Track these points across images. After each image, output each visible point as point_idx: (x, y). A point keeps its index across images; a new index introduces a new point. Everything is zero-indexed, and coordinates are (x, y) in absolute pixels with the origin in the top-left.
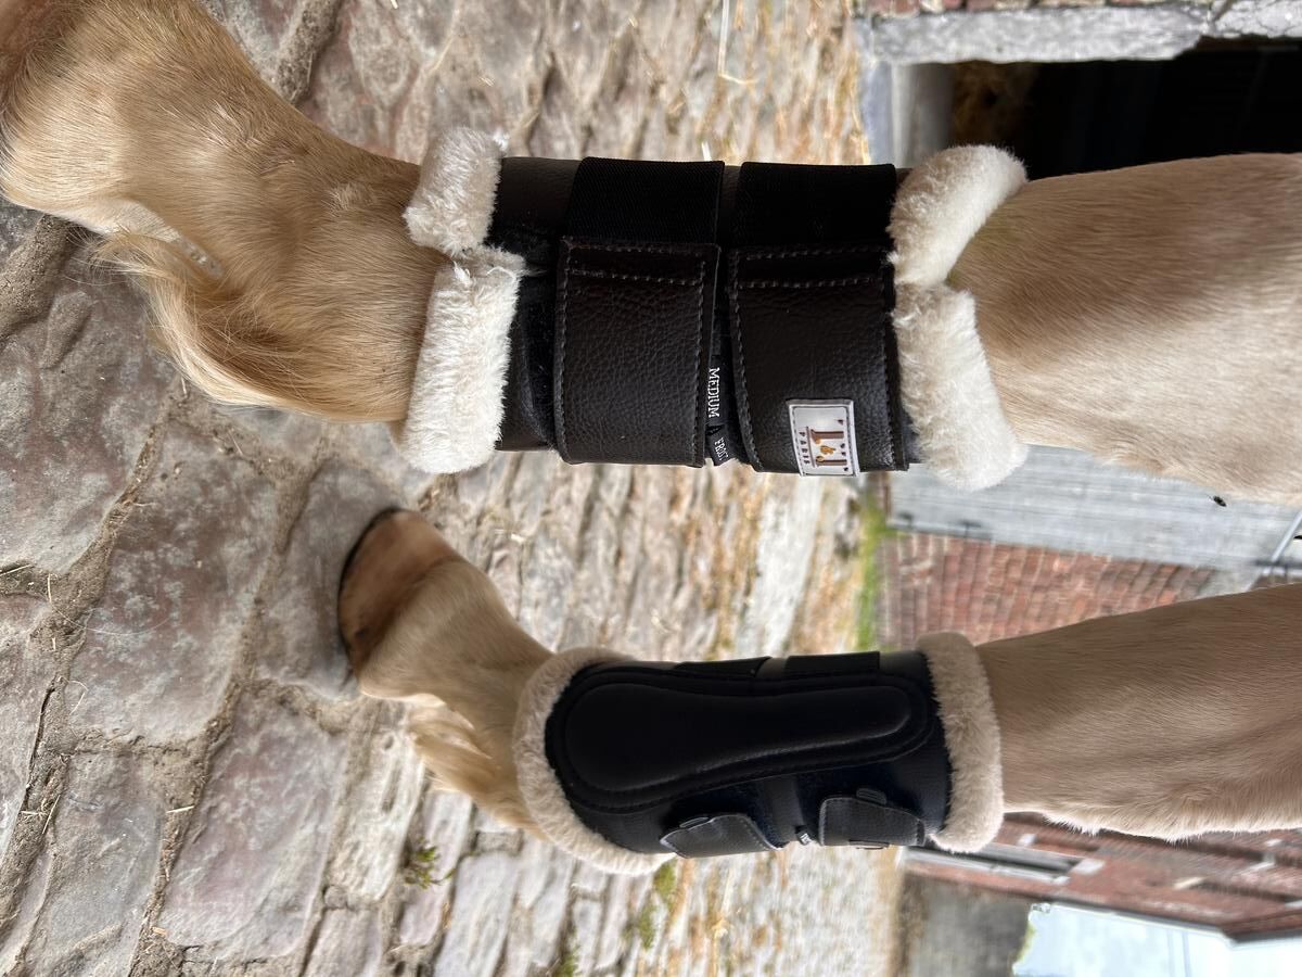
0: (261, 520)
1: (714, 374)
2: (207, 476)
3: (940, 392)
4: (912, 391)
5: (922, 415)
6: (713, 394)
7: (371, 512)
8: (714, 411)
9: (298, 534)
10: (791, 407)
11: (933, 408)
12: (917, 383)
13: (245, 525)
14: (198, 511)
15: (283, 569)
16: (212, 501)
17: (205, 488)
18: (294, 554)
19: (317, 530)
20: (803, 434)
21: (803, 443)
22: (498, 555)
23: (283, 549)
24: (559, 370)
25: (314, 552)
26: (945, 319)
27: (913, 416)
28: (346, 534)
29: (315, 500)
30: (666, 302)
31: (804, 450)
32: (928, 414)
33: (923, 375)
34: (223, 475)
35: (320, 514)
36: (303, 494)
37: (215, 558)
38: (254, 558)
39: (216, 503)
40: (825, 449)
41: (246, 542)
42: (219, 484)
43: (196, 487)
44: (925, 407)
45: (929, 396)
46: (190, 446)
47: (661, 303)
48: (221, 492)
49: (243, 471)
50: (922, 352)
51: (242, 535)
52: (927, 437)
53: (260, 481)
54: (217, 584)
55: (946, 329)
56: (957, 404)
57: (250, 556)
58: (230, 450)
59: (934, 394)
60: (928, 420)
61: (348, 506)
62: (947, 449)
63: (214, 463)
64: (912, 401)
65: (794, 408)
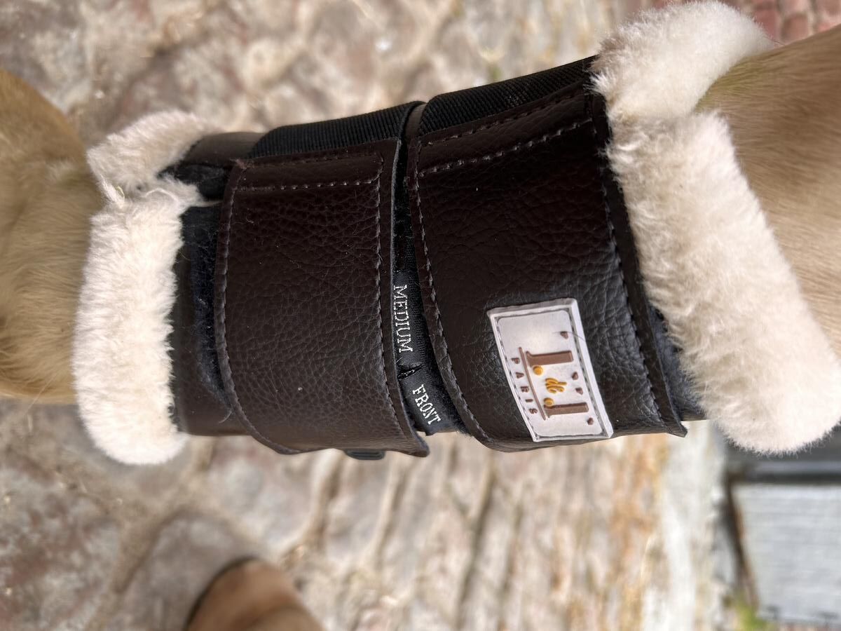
0: (98, 557)
1: (400, 292)
2: (40, 507)
3: (698, 258)
4: (656, 266)
5: (678, 304)
6: (403, 322)
7: (223, 560)
8: (406, 344)
9: (140, 575)
10: (493, 316)
11: (694, 289)
12: (663, 251)
13: (76, 558)
14: (22, 541)
15: (118, 607)
16: (41, 532)
17: (36, 518)
18: (132, 595)
19: (161, 572)
20: (516, 360)
21: (519, 375)
22: (368, 615)
23: (120, 589)
24: (220, 302)
25: (154, 594)
26: (685, 142)
27: (664, 310)
28: (194, 579)
29: (163, 543)
30: (339, 208)
31: (524, 389)
32: (687, 301)
33: (668, 235)
34: (59, 508)
35: (168, 556)
36: (153, 535)
37: (30, 588)
38: (82, 594)
39: (45, 535)
40: (552, 385)
41: (74, 576)
42: (52, 516)
43: (25, 517)
44: (680, 289)
45: (683, 267)
46: (25, 478)
47: (333, 209)
48: (54, 524)
49: (84, 509)
50: (661, 198)
51: (70, 568)
52: (693, 345)
53: (106, 519)
54: (27, 613)
55: (690, 159)
56: (728, 275)
57: (78, 591)
58: (73, 487)
59: (690, 264)
60: (689, 311)
61: (199, 552)
62: (726, 360)
63: (50, 497)
64: (659, 283)
65: (498, 319)
